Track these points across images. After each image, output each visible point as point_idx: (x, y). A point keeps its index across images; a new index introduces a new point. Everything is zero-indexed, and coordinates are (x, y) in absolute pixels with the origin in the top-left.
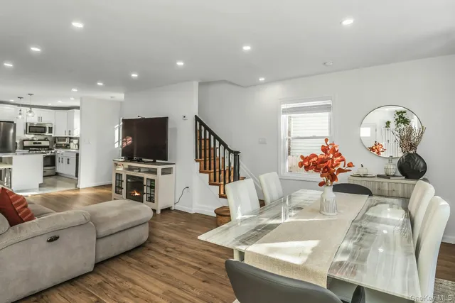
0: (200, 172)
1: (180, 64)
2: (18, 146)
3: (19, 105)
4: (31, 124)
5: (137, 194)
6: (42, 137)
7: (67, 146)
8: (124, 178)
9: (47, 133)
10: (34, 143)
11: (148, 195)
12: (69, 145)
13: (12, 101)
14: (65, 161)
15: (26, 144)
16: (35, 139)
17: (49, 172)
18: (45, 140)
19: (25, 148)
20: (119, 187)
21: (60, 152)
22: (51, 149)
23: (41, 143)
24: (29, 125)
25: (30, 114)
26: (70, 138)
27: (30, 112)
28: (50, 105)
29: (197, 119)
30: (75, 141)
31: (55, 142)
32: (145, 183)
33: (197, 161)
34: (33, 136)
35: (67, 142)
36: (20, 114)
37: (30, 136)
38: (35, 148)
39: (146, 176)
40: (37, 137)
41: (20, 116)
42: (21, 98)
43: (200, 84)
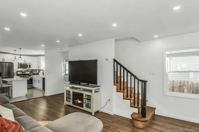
0: (117, 91)
1: (115, 25)
2: (15, 74)
3: (14, 54)
4: (20, 63)
5: (79, 102)
6: (26, 70)
7: (38, 74)
8: (71, 93)
9: (28, 68)
10: (22, 73)
11: (86, 104)
12: (38, 73)
13: (11, 52)
14: (37, 81)
15: (19, 73)
16: (23, 71)
17: (30, 87)
18: (27, 71)
19: (18, 75)
20: (68, 98)
21: (34, 77)
22: (31, 76)
23: (25, 73)
24: (19, 64)
25: (20, 59)
26: (39, 70)
27: (20, 57)
28: (29, 54)
29: (115, 61)
30: (42, 72)
31: (32, 72)
32: (84, 97)
33: (114, 85)
34: (22, 69)
35: (38, 72)
36: (15, 59)
37: (20, 69)
38: (23, 75)
39: (85, 93)
40: (23, 70)
41: (15, 60)
42: (15, 51)
43: (116, 40)
